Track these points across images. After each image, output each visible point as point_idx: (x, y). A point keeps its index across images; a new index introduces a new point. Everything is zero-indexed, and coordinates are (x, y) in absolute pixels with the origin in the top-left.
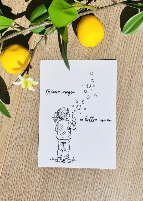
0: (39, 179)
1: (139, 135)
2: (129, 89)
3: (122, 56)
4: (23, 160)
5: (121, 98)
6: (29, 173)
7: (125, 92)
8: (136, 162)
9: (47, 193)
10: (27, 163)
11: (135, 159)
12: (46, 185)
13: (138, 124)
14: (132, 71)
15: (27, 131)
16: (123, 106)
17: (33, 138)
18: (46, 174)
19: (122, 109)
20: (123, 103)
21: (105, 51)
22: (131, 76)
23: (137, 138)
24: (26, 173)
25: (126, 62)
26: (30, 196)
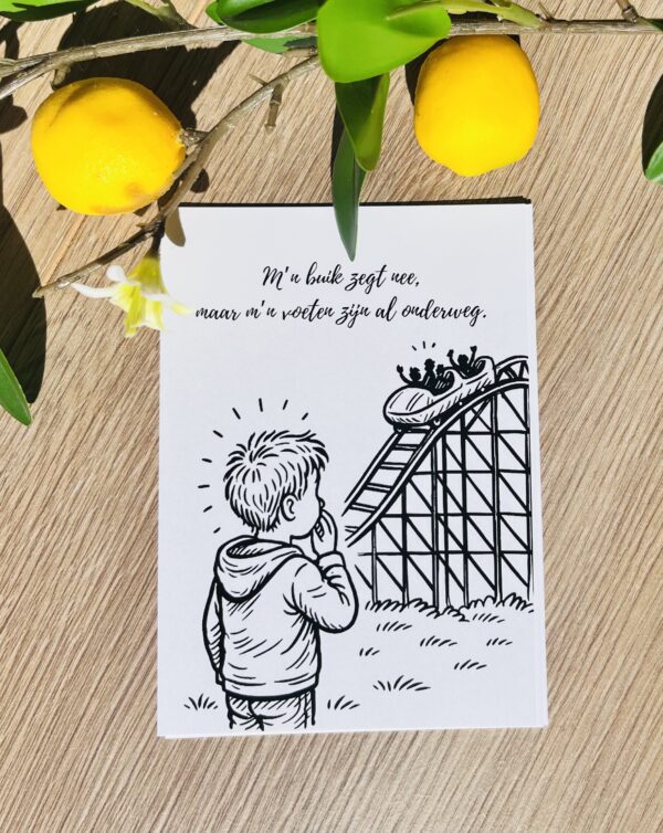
0: (95, 582)
1: (609, 489)
2: (617, 266)
3: (622, 111)
4: (42, 475)
5: (572, 297)
6: (53, 542)
7: (596, 273)
8: (569, 607)
9: (117, 660)
10: (60, 492)
11: (567, 595)
12: (121, 619)
13: (618, 434)
14: (650, 189)
15: (100, 341)
16: (572, 336)
17: (120, 382)
18: (136, 569)
19: (564, 349)
20: (575, 324)
21: (555, 69)
22: (639, 212)
23: (600, 500)
24: (42, 538)
25: (632, 143)
26: (31, 655)
